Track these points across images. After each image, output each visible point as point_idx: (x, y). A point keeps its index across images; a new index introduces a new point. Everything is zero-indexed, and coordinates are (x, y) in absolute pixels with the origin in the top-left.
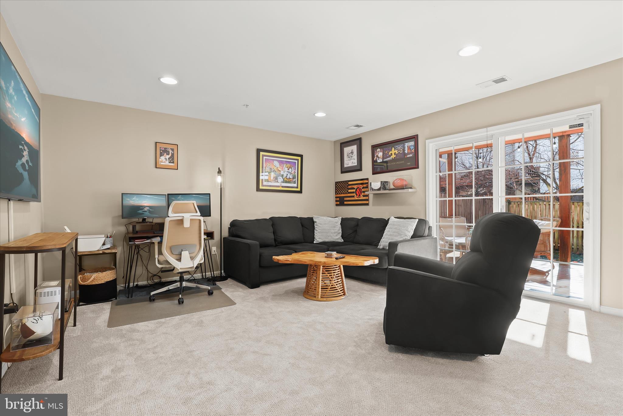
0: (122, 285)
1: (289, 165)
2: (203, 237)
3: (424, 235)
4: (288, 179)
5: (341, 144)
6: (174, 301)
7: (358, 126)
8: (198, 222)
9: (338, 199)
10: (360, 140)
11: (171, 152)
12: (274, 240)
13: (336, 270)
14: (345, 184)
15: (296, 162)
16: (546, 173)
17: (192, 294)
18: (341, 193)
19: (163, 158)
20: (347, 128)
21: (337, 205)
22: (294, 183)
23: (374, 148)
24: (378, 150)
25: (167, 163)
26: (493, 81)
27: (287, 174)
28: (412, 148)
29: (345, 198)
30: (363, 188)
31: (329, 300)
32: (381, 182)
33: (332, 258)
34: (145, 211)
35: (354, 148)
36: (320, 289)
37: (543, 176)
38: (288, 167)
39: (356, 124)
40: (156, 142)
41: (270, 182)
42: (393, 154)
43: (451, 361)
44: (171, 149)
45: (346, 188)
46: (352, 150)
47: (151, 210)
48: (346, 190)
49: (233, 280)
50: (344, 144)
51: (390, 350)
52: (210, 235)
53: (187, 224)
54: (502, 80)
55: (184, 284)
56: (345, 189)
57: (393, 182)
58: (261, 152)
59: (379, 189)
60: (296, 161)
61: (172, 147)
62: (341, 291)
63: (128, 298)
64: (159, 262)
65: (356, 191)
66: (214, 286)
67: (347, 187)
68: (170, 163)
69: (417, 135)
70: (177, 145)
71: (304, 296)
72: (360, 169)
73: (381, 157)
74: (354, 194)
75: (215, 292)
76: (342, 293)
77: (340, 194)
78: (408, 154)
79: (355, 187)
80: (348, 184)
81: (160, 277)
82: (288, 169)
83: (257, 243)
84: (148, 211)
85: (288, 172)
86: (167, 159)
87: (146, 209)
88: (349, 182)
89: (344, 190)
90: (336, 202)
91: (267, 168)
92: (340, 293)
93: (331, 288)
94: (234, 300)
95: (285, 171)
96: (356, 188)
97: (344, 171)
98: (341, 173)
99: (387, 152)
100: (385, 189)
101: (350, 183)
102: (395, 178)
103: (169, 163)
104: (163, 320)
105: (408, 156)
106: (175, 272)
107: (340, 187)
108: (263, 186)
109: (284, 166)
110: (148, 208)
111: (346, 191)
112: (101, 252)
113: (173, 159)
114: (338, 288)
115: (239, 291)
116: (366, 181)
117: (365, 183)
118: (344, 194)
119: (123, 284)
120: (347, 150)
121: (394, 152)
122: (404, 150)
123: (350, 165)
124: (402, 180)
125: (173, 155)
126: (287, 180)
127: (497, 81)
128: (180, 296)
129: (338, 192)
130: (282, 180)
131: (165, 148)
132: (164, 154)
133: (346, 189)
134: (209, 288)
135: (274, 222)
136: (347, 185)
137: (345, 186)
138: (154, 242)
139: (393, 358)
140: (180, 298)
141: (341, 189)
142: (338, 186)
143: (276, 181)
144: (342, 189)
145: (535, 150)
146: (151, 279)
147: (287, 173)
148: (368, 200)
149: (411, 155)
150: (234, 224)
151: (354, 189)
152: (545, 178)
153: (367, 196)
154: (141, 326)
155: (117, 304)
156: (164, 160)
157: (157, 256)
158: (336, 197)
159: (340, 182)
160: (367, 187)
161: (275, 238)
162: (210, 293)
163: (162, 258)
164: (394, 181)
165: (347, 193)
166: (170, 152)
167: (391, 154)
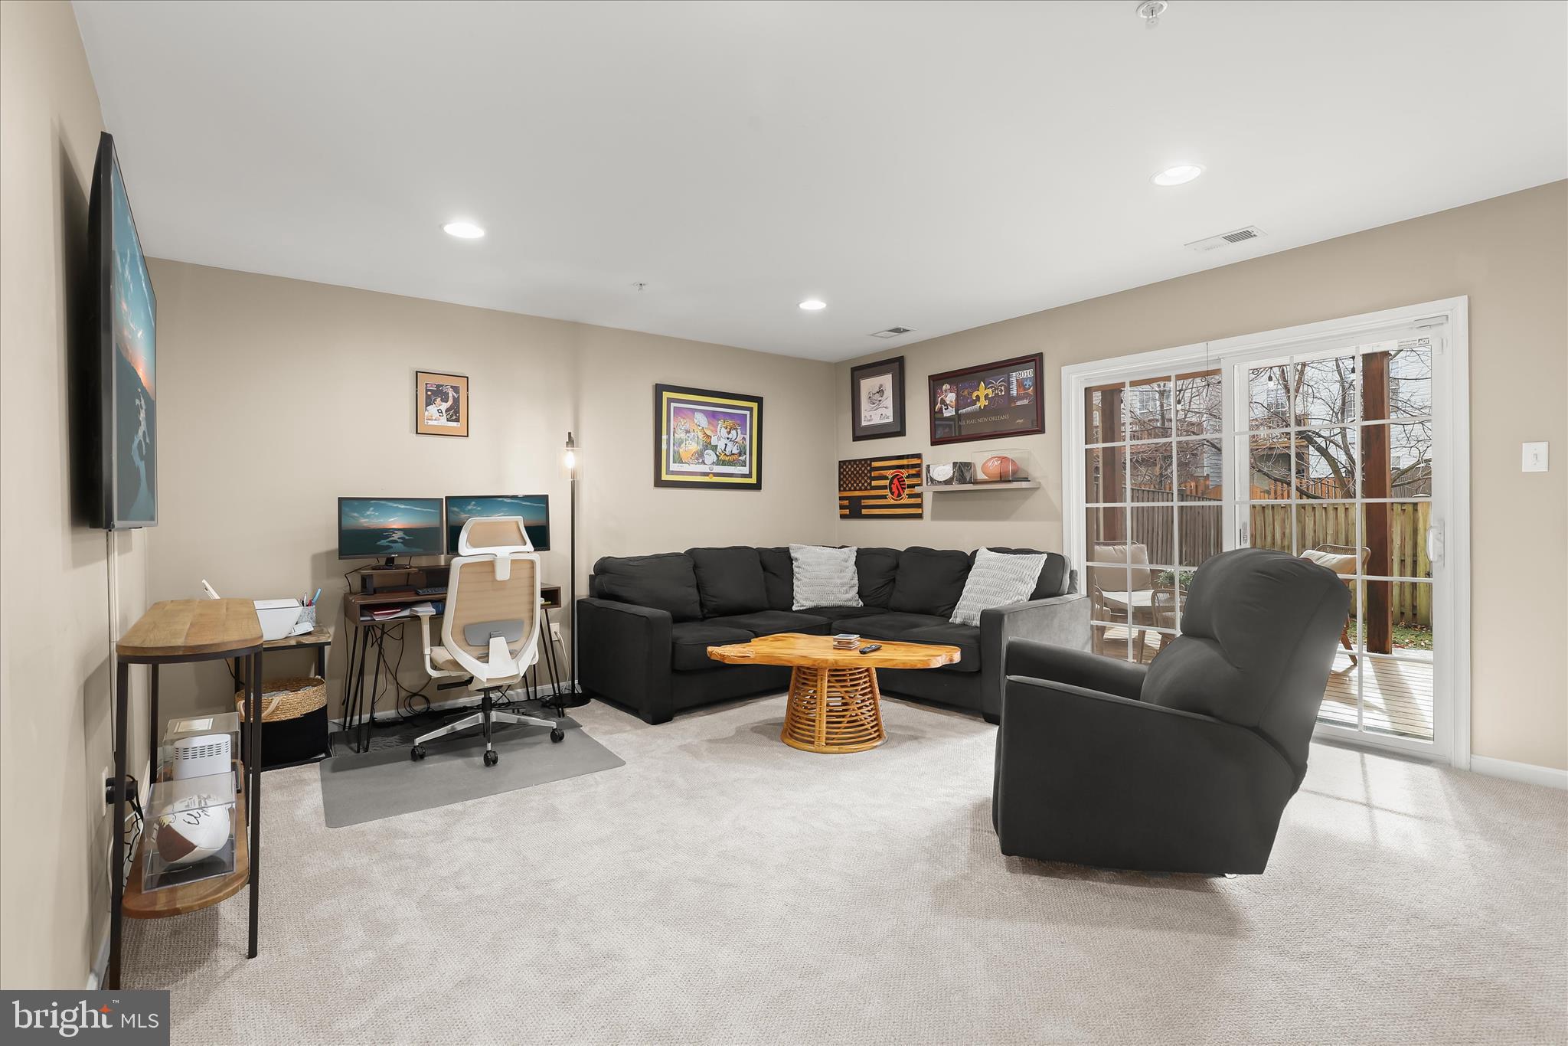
0: (336, 721)
1: (729, 422)
2: (539, 601)
3: (1060, 591)
4: (728, 456)
5: (854, 370)
6: (472, 759)
7: (898, 331)
8: (528, 566)
9: (846, 502)
10: (900, 361)
11: (453, 396)
12: (698, 605)
13: (860, 678)
14: (863, 466)
15: (746, 415)
16: (1326, 433)
17: (512, 739)
18: (852, 488)
19: (432, 409)
20: (872, 335)
21: (843, 517)
22: (743, 466)
23: (936, 381)
24: (946, 387)
25: (443, 421)
26: (1225, 238)
27: (726, 445)
28: (1028, 383)
29: (863, 501)
30: (908, 477)
31: (846, 751)
32: (954, 463)
33: (850, 650)
34: (395, 542)
35: (886, 381)
36: (824, 725)
37: (1319, 440)
38: (729, 427)
39: (893, 327)
40: (417, 372)
41: (686, 463)
42: (982, 399)
43: (1152, 890)
44: (452, 387)
45: (866, 475)
46: (881, 386)
47: (407, 538)
48: (866, 481)
49: (603, 704)
50: (862, 370)
51: (1011, 869)
52: (551, 596)
53: (503, 573)
54: (1247, 235)
55: (495, 716)
56: (863, 478)
57: (984, 465)
58: (664, 393)
59: (948, 482)
60: (748, 413)
61: (455, 382)
62: (872, 727)
63: (358, 752)
64: (435, 667)
65: (891, 483)
66: (562, 719)
67: (869, 475)
68: (450, 421)
69: (1040, 355)
70: (467, 377)
71: (783, 741)
72: (901, 432)
73: (953, 404)
74: (887, 492)
75: (569, 735)
76: (875, 732)
77: (850, 490)
78: (1019, 398)
79: (889, 473)
80: (871, 468)
81: (428, 701)
82: (729, 433)
83: (666, 613)
84: (401, 541)
85: (728, 439)
86: (442, 412)
87: (396, 537)
88: (873, 463)
89: (860, 482)
90: (840, 509)
91: (678, 431)
92: (871, 734)
93: (848, 722)
94: (617, 753)
95: (723, 438)
96: (890, 477)
97: (861, 434)
98: (854, 441)
99: (966, 393)
100: (962, 480)
101: (875, 464)
102: (988, 455)
103: (448, 420)
104: (458, 807)
105: (1019, 403)
106: (472, 687)
107: (852, 473)
108: (668, 472)
109: (720, 426)
110: (400, 534)
111: (866, 484)
112: (293, 642)
113: (457, 412)
114: (865, 722)
115: (625, 732)
116: (915, 461)
117: (912, 465)
118: (860, 489)
119: (339, 718)
120: (868, 385)
121: (983, 393)
122: (1008, 389)
123: (876, 421)
124: (1003, 459)
125: (456, 401)
126: (727, 458)
127: (1233, 238)
128: (489, 746)
129: (845, 486)
130: (715, 458)
131: (438, 386)
132: (435, 400)
133: (866, 478)
134: (554, 725)
135: (697, 559)
136: (869, 468)
137: (863, 472)
138: (418, 616)
139: (1020, 888)
140: (488, 752)
141: (852, 479)
142: (845, 470)
143: (701, 461)
144: (855, 479)
145: (1300, 379)
146: (407, 705)
147: (727, 441)
148: (920, 506)
149: (1025, 402)
150: (604, 568)
151: (885, 478)
152: (1323, 445)
153: (919, 496)
154: (409, 821)
155: (337, 768)
156: (435, 415)
157: (427, 651)
158: (841, 498)
159: (850, 461)
160: (918, 475)
161: (701, 600)
162: (557, 737)
163: (441, 654)
164: (986, 462)
165: (869, 487)
166: (450, 395)
167: (978, 397)
